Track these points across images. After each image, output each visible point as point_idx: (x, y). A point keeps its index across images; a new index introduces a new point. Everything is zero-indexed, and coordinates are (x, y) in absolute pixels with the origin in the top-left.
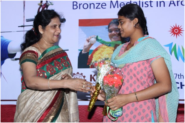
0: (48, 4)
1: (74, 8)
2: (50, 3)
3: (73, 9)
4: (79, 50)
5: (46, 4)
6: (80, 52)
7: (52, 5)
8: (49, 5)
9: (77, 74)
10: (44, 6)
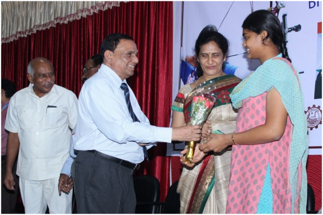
0: (278, 8)
1: (311, 6)
2: (282, 5)
3: (310, 8)
4: (317, 70)
5: (276, 7)
6: (318, 73)
7: (284, 7)
8: (280, 8)
9: (313, 107)
10: (275, 11)
